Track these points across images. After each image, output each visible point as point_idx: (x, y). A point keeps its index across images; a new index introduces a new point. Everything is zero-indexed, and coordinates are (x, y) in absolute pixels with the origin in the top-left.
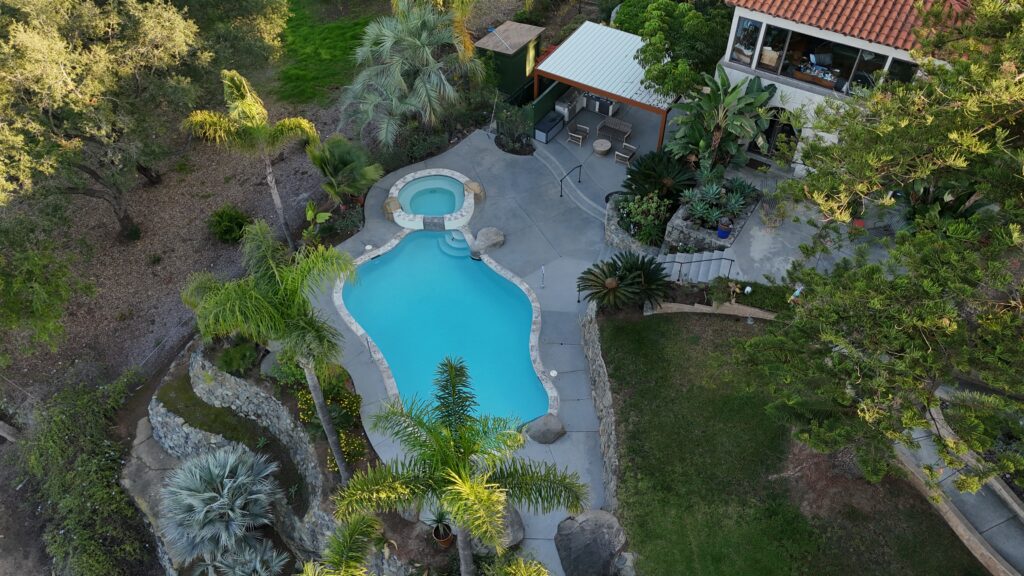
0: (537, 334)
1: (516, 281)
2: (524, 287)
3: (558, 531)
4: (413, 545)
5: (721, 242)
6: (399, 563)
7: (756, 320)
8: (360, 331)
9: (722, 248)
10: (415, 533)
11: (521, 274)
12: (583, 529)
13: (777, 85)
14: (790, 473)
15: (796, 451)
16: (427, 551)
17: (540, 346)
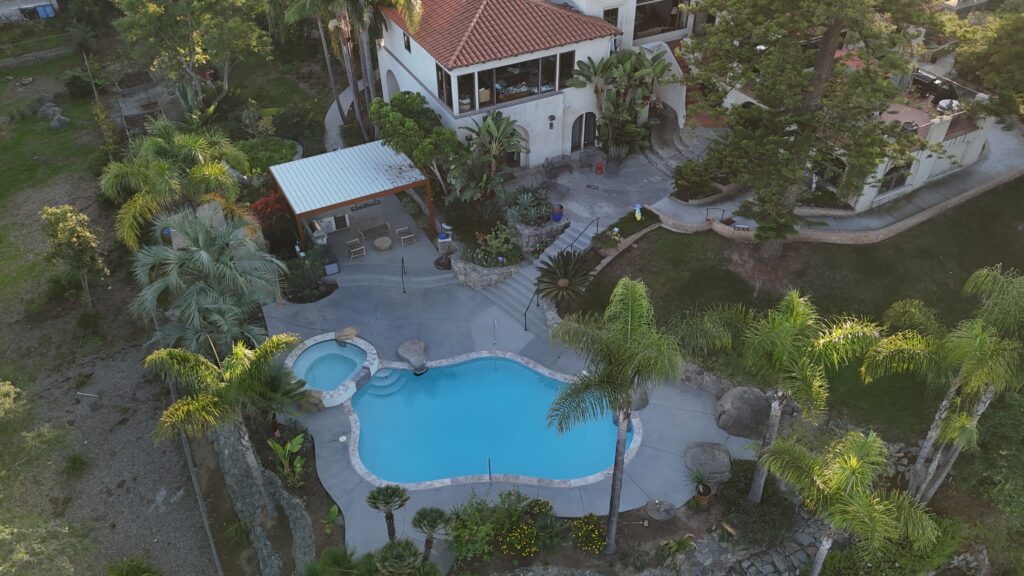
0: (539, 365)
1: (473, 355)
2: (485, 354)
3: (724, 429)
4: (695, 523)
5: (563, 222)
6: (706, 541)
7: (635, 242)
8: (448, 482)
9: (567, 226)
10: (684, 519)
11: (472, 350)
12: (738, 409)
13: (501, 110)
14: (758, 285)
15: (744, 275)
16: (704, 517)
17: (553, 369)
